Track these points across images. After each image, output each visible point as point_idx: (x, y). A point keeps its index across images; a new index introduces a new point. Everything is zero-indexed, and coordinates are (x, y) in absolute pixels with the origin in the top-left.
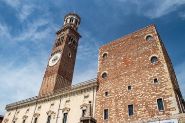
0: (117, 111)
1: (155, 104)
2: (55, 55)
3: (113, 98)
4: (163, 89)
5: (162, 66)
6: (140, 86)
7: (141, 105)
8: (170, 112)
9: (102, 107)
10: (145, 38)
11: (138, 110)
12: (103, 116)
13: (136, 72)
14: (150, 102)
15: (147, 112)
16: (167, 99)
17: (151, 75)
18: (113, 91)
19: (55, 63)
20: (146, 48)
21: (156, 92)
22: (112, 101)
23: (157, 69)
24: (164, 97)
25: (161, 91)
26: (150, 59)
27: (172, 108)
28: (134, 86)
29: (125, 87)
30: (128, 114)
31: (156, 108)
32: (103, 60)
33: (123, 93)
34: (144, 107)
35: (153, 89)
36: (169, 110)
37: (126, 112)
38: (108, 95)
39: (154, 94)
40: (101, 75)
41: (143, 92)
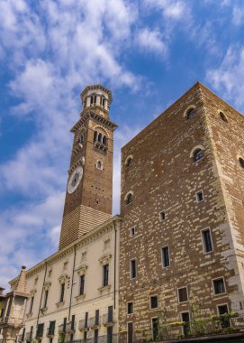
0: (147, 260)
1: (200, 241)
2: (75, 172)
3: (141, 237)
4: (210, 212)
5: (209, 167)
6: (177, 210)
7: (179, 245)
8: (222, 254)
9: (127, 257)
10: (185, 115)
11: (175, 256)
12: (130, 272)
13: (171, 185)
14: (191, 238)
15: (187, 257)
16: (218, 228)
17: (192, 187)
18: (141, 226)
19: (76, 187)
20: (186, 135)
21: (201, 217)
22: (139, 243)
23: (202, 173)
24: (213, 226)
25: (207, 215)
26: (191, 156)
27: (224, 246)
28: (169, 211)
29: (156, 215)
30: (162, 264)
31: (200, 248)
32: (127, 171)
33: (153, 228)
34: (183, 248)
35: (196, 213)
36: (220, 250)
37: (159, 260)
38: (136, 233)
39: (197, 223)
40: (126, 198)
41: (182, 221)
